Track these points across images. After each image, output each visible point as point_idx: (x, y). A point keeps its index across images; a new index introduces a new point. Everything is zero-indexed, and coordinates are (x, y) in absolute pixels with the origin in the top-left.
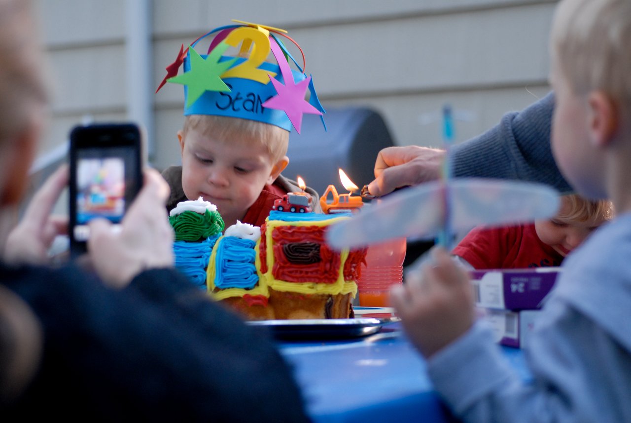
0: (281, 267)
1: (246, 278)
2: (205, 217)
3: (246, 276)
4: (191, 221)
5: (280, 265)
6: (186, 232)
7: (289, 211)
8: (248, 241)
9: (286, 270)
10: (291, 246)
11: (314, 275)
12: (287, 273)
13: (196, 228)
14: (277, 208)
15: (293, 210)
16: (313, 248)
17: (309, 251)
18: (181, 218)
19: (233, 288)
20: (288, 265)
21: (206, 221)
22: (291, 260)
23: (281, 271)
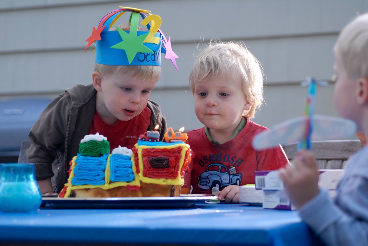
0: (148, 170)
1: (128, 176)
2: (102, 143)
3: (128, 175)
4: (94, 145)
5: (147, 169)
6: (91, 151)
7: (148, 140)
8: (127, 156)
9: (150, 172)
10: (153, 159)
11: (166, 174)
12: (151, 174)
13: (98, 149)
14: (142, 139)
15: (150, 140)
16: (166, 160)
17: (163, 162)
18: (88, 144)
19: (120, 181)
20: (152, 169)
21: (103, 145)
22: (153, 166)
23: (148, 172)
